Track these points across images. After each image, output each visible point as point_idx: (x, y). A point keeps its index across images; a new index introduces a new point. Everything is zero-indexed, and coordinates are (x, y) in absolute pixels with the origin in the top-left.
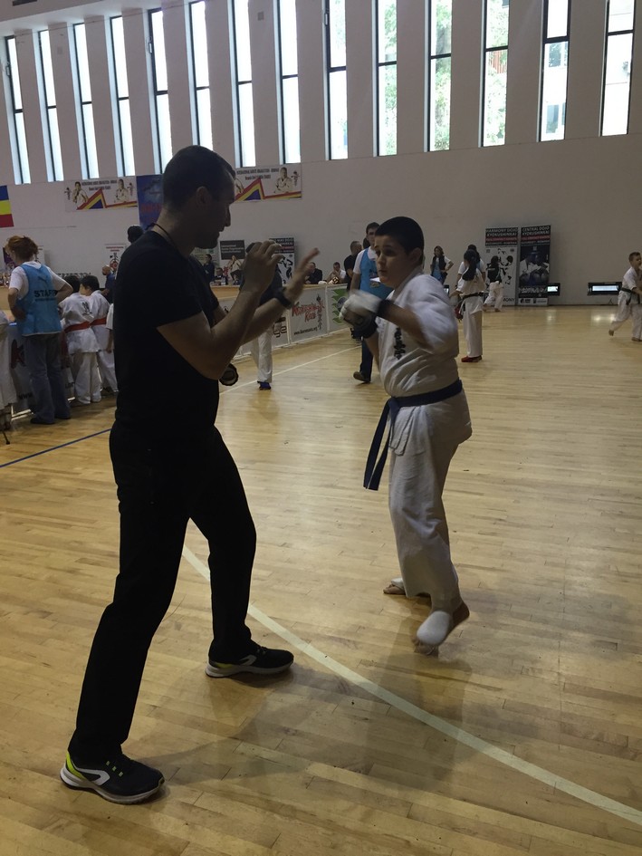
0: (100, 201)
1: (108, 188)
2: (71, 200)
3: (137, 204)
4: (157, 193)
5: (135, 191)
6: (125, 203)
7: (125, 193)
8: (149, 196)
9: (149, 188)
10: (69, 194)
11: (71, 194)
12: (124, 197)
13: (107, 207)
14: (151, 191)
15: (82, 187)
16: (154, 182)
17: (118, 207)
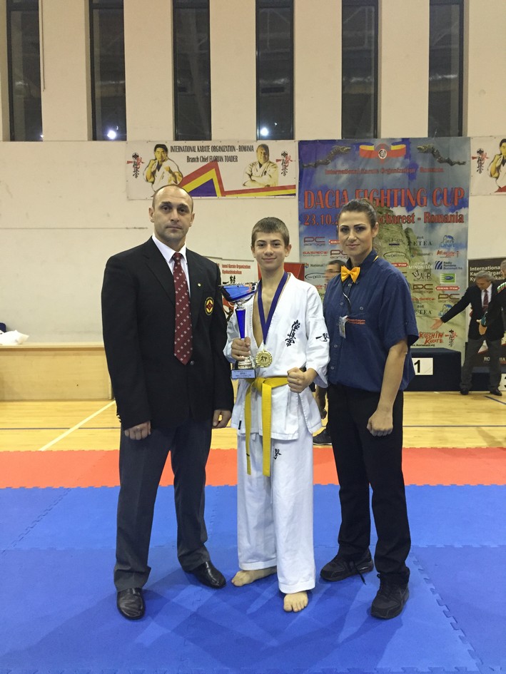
0: (211, 182)
1: (233, 159)
2: (141, 177)
3: (296, 191)
4: (343, 172)
5: (294, 168)
6: (268, 188)
7: (271, 170)
8: (323, 177)
9: (327, 163)
10: (136, 166)
11: (142, 167)
12: (267, 177)
13: (224, 193)
14: (330, 167)
15: (170, 154)
16: (338, 153)
17: (252, 195)
